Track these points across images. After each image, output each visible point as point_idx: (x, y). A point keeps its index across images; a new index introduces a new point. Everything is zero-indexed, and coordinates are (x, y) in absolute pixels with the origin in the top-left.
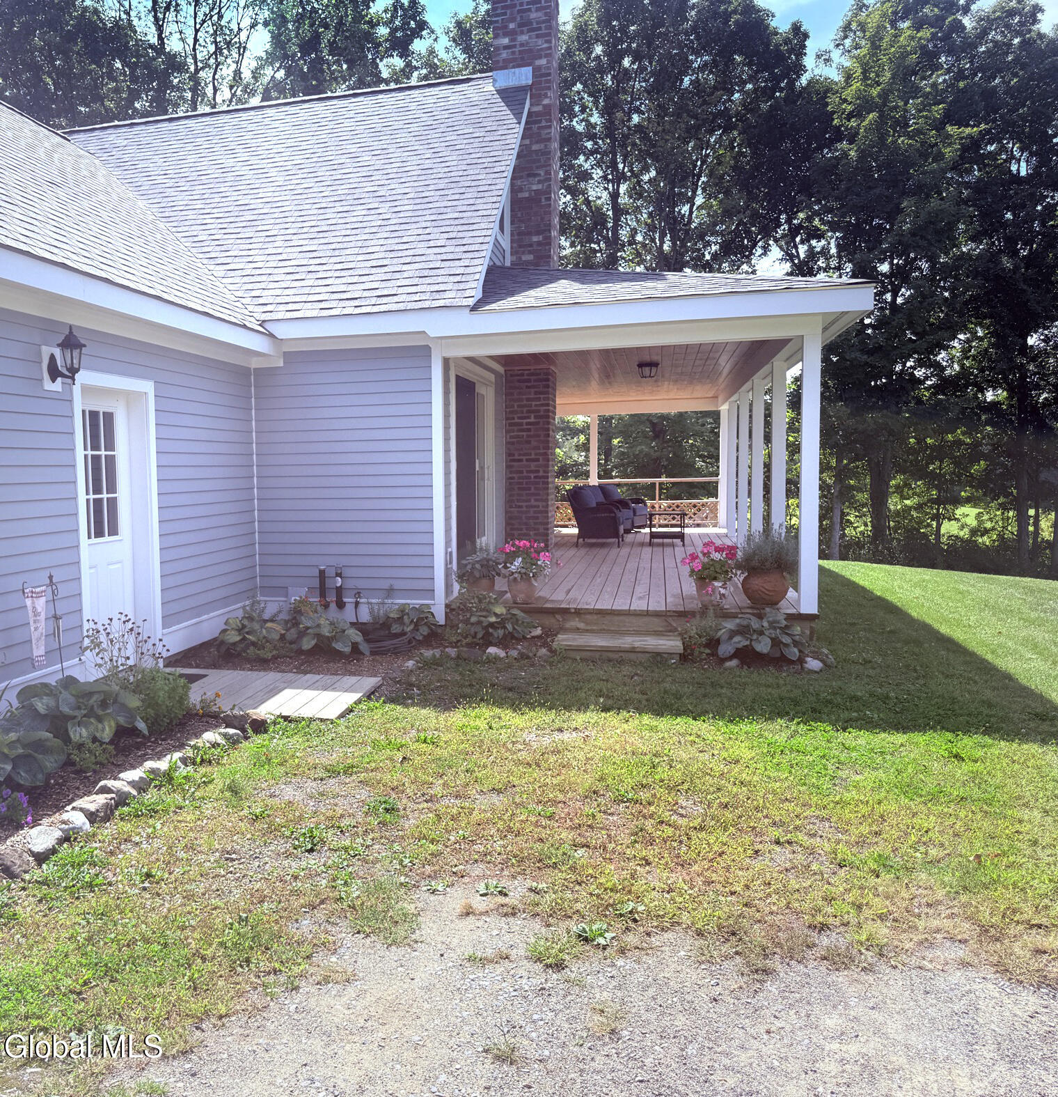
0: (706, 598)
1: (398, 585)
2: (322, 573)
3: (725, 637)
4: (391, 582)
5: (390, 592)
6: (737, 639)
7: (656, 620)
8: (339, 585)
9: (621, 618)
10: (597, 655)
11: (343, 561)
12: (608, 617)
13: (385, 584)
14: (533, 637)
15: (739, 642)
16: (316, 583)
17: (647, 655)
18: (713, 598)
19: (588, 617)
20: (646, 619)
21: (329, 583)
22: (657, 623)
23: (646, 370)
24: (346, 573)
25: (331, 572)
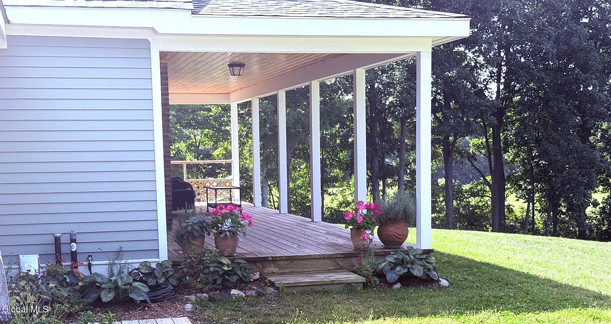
0: (360, 243)
1: (126, 247)
2: (57, 240)
3: (388, 268)
4: (122, 244)
5: (119, 253)
6: (398, 268)
7: (328, 261)
8: (74, 250)
9: (305, 262)
10: (308, 289)
11: (75, 229)
12: (295, 262)
13: (115, 247)
14: (255, 280)
15: (400, 271)
16: (52, 249)
17: (342, 285)
18: (365, 242)
19: (282, 263)
20: (322, 261)
21: (64, 249)
22: (329, 264)
23: (236, 69)
24: (79, 239)
25: (65, 239)
